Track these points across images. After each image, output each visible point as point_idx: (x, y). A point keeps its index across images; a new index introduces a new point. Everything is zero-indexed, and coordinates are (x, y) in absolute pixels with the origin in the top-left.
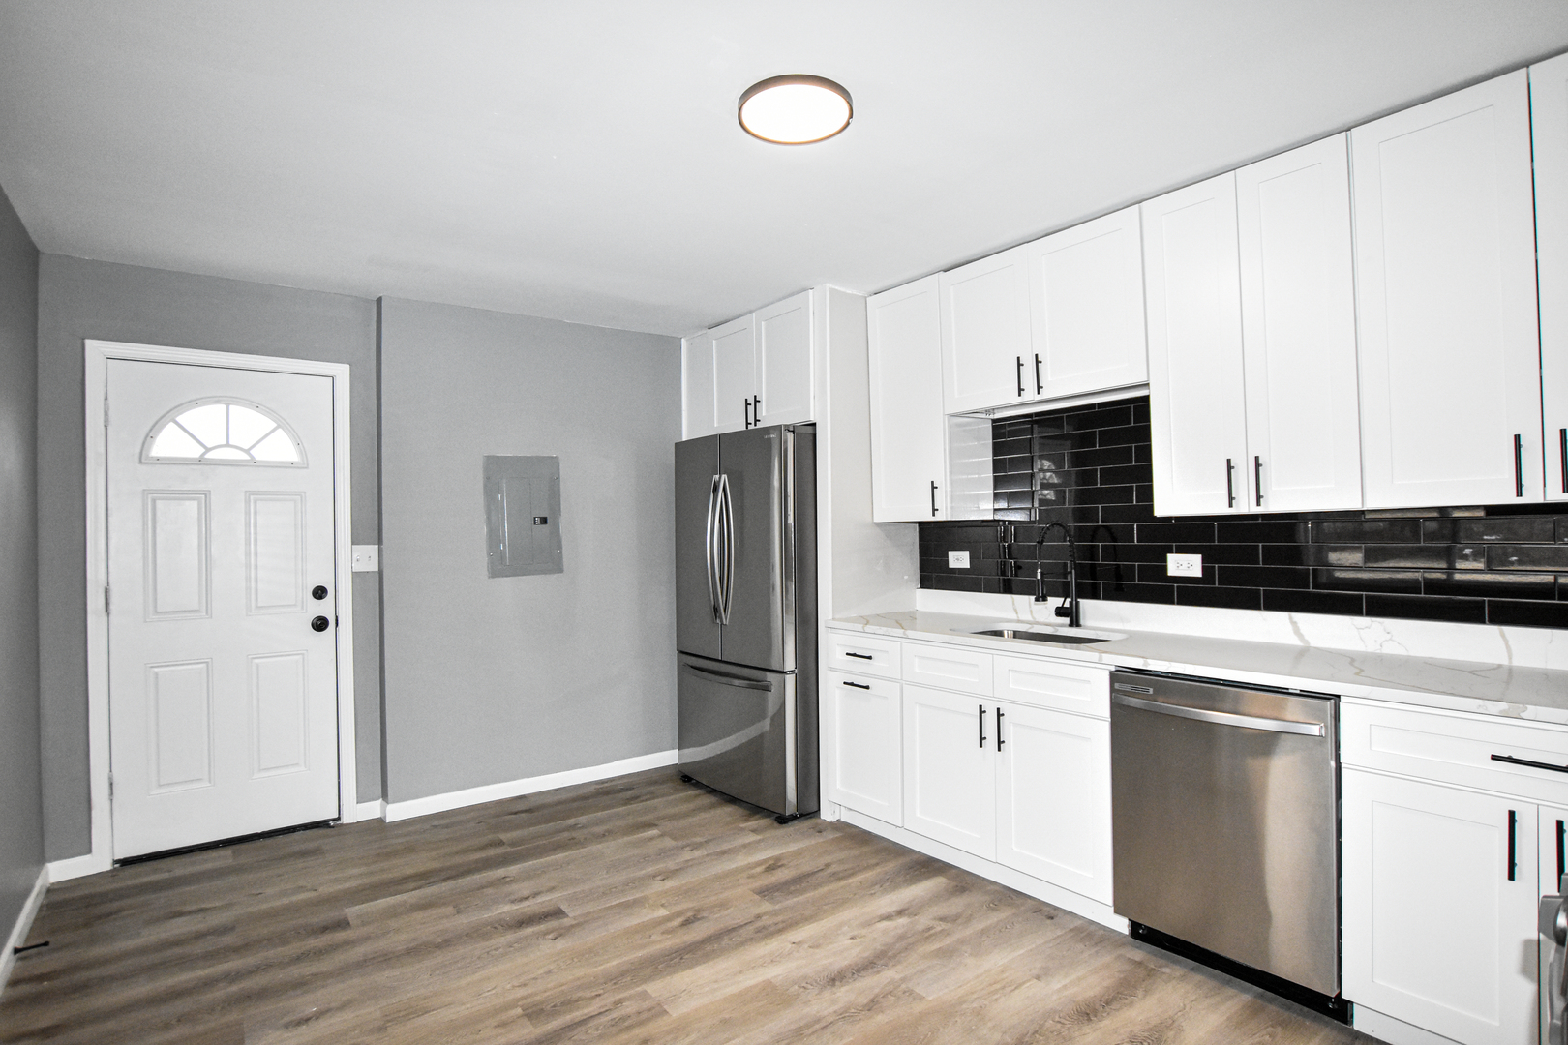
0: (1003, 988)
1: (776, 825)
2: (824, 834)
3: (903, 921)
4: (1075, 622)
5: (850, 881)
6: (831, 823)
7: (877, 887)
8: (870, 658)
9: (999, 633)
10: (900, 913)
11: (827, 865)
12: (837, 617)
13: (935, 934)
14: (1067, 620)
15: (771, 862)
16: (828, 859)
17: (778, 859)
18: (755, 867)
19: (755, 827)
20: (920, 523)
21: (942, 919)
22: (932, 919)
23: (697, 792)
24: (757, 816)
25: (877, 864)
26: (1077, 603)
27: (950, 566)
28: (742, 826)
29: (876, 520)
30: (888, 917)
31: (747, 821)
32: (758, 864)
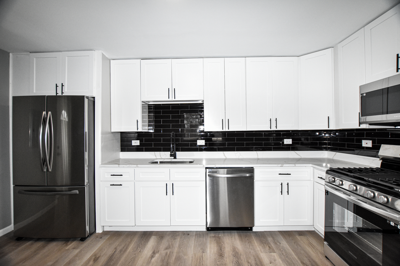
0: (200, 260)
1: (81, 242)
2: (103, 238)
3: (157, 255)
4: (175, 158)
5: (128, 251)
6: (102, 233)
7: (139, 248)
8: (121, 175)
9: (156, 163)
10: (154, 253)
11: (116, 248)
12: (103, 163)
13: (169, 254)
14: (173, 157)
15: (93, 258)
16: (113, 246)
17: (95, 255)
18: (89, 263)
19: (73, 246)
20: (121, 132)
21: (166, 249)
22: (164, 250)
23: (30, 243)
24: (70, 242)
25: (131, 241)
26: (176, 153)
27: (132, 145)
28: (67, 248)
29: (112, 131)
30: (152, 257)
31: (67, 245)
32: (89, 260)
